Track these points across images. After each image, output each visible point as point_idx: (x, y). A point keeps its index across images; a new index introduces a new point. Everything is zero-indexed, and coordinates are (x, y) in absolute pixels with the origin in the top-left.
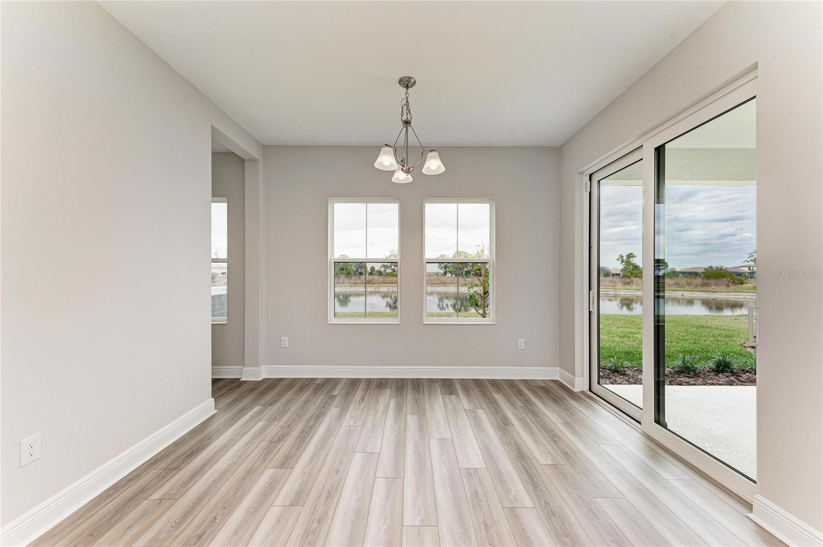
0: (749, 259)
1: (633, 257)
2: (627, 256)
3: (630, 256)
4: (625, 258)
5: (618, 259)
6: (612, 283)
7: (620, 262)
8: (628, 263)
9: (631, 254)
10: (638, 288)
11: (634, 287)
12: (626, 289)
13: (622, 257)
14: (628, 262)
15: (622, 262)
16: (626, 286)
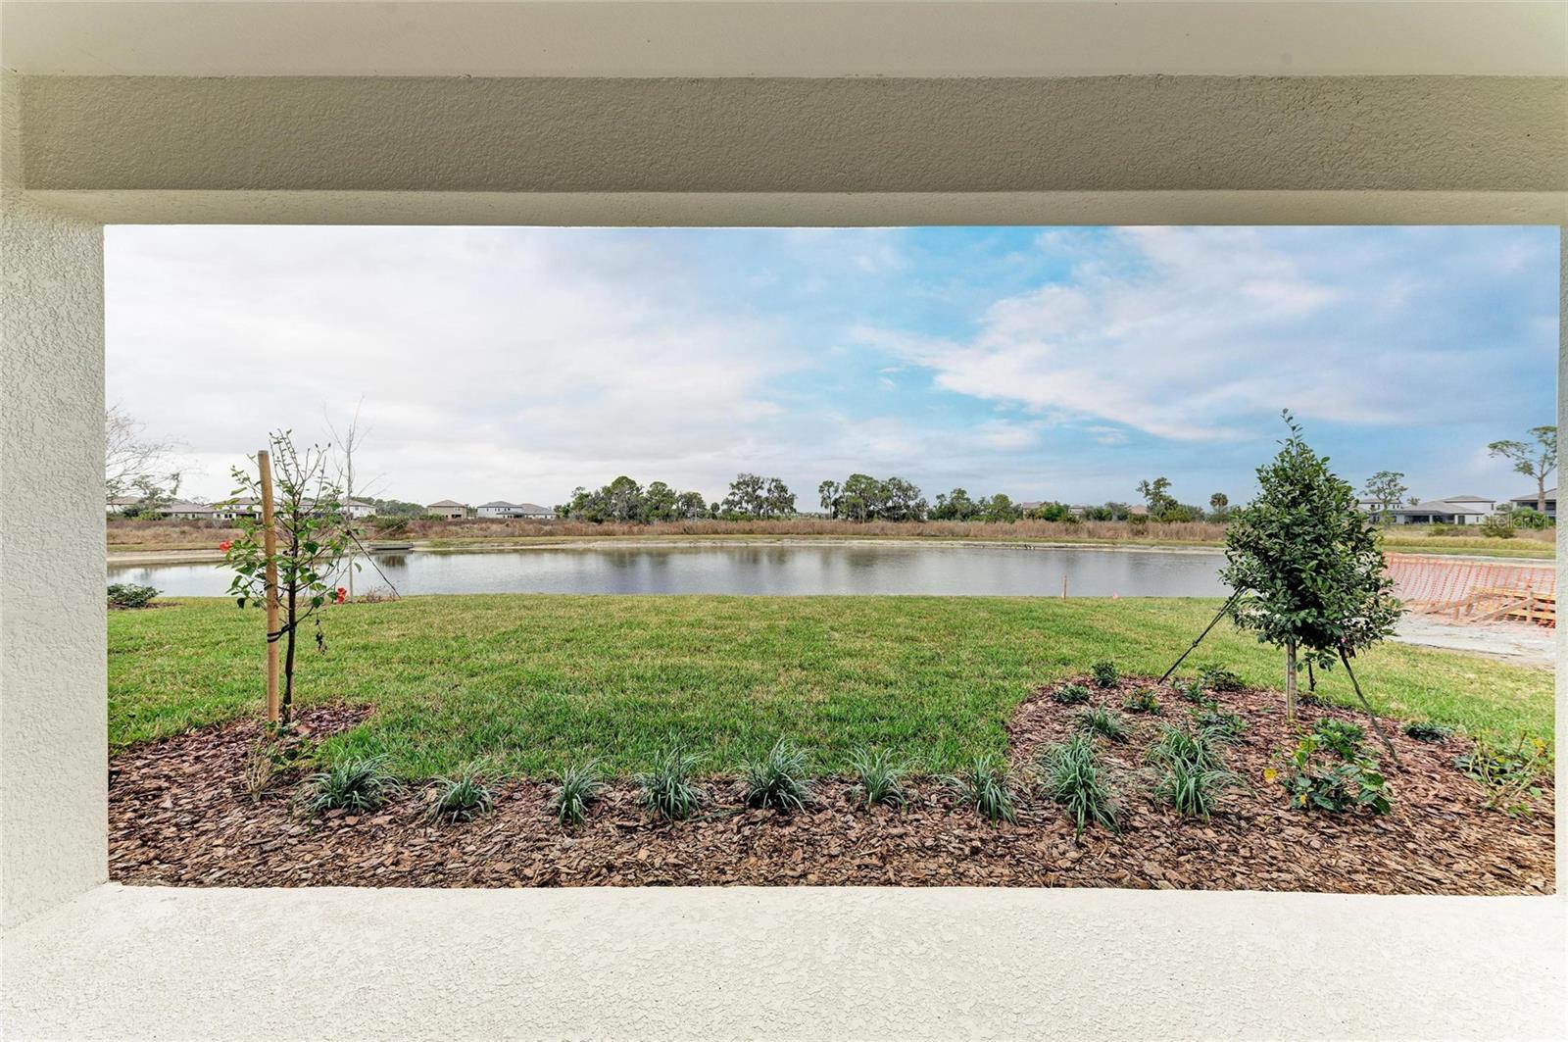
0: (1367, 490)
1: (1165, 485)
2: (1155, 483)
3: (1161, 483)
4: (1151, 487)
5: (1140, 490)
6: (1111, 533)
7: (1143, 494)
8: (1157, 496)
9: (1163, 479)
10: (1156, 541)
11: (1150, 539)
12: (1131, 543)
13: (1146, 485)
14: (1156, 494)
15: (1147, 494)
16: (1136, 537)
